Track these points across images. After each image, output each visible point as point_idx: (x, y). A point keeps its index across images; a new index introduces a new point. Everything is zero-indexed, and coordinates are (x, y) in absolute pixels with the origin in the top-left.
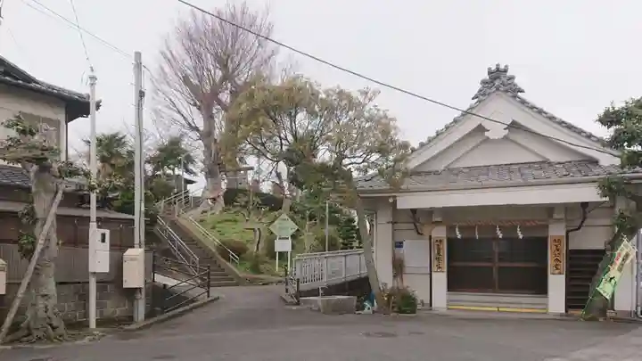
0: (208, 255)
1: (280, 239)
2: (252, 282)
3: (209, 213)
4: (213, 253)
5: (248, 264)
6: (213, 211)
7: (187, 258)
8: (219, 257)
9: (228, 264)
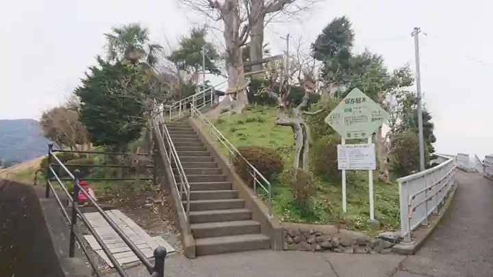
0: (220, 172)
1: (348, 142)
2: (295, 241)
3: (229, 113)
4: (229, 170)
5: (285, 195)
6: (233, 110)
7: (178, 180)
8: (236, 176)
9: (249, 191)
